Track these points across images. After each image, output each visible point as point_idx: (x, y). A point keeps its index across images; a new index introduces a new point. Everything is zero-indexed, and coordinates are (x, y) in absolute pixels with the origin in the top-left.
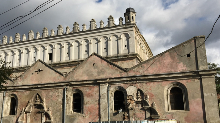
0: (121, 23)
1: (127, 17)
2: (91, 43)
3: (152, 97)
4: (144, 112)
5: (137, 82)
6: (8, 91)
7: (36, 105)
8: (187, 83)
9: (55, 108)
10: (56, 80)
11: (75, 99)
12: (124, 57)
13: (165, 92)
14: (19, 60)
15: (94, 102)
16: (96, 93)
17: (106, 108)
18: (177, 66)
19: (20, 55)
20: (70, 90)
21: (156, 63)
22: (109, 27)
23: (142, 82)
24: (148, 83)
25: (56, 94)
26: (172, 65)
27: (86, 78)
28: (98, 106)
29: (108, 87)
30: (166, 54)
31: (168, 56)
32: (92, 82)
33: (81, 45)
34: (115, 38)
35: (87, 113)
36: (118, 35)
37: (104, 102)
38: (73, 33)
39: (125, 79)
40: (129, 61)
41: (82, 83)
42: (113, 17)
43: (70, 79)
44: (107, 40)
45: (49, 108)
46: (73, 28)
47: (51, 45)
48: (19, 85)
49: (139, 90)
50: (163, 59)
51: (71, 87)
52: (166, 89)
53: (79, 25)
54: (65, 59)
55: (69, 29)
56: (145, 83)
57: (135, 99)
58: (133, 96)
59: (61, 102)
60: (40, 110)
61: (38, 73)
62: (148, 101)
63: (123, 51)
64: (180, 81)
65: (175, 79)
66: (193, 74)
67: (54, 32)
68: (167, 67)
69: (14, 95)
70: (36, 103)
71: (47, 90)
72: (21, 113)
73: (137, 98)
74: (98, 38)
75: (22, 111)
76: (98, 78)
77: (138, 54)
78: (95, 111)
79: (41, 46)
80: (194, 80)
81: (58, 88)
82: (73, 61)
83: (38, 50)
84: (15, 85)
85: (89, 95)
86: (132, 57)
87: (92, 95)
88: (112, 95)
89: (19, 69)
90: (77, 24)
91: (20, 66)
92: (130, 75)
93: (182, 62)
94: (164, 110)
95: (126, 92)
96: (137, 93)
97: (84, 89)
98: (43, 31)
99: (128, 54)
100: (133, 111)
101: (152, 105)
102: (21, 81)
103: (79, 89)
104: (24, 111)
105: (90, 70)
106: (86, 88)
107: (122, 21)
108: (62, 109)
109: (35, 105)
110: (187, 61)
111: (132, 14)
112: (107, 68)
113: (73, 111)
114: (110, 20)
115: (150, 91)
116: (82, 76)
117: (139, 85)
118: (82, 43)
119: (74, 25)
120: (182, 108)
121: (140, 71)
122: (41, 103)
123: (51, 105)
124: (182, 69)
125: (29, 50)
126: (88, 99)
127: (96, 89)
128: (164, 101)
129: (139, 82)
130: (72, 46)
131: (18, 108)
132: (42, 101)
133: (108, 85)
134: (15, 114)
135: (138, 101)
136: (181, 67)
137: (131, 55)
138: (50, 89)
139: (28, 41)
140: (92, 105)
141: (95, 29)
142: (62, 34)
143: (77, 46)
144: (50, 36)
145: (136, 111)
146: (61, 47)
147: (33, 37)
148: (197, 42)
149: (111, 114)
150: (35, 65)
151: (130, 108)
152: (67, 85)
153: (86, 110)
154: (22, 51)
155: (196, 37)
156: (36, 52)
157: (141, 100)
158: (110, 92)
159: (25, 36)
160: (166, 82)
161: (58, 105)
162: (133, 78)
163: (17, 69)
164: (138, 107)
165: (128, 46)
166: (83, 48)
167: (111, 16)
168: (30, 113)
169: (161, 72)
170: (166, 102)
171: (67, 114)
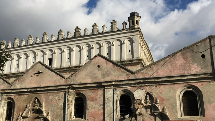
0: (125, 27)
1: (131, 21)
2: (93, 48)
3: (162, 101)
4: (154, 118)
5: (146, 85)
6: (5, 95)
7: (35, 110)
8: (202, 86)
9: (55, 112)
10: (56, 83)
11: (77, 104)
12: (128, 63)
13: (177, 95)
14: (18, 65)
15: (98, 106)
16: (100, 97)
17: (112, 113)
18: (190, 67)
19: (18, 60)
20: (72, 94)
21: (167, 64)
22: (112, 31)
23: (151, 85)
24: (158, 87)
25: (57, 98)
26: (185, 66)
27: (89, 81)
28: (102, 111)
29: (113, 90)
30: (178, 54)
31: (181, 57)
32: (96, 85)
33: (83, 49)
34: (119, 43)
35: (90, 119)
36: (122, 39)
37: (109, 106)
38: (75, 37)
39: (132, 82)
40: (133, 66)
41: (85, 86)
42: (116, 22)
43: (72, 81)
44: (110, 45)
45: (48, 113)
46: (75, 33)
47: (51, 50)
48: (17, 88)
49: (148, 93)
50: (175, 60)
51: (73, 91)
52: (178, 92)
53: (80, 30)
54: (65, 64)
55: (70, 34)
56: (154, 86)
57: (143, 104)
58: (141, 100)
59: (62, 106)
60: (39, 115)
61: (37, 76)
62: (158, 106)
63: (126, 56)
64: (194, 84)
65: (188, 82)
66: (208, 76)
67: (54, 37)
68: (179, 69)
69: (11, 99)
70: (35, 108)
71: (46, 94)
72: (18, 118)
73: (146, 103)
74: (101, 42)
75: (19, 116)
76: (102, 80)
77: (142, 59)
78: (98, 116)
79: (41, 51)
80: (210, 83)
81: (58, 91)
82: (74, 66)
83: (37, 55)
84: (12, 88)
85: (93, 99)
86: (137, 63)
87: (96, 100)
88: (118, 99)
89: (17, 74)
90: (79, 29)
91: (18, 71)
92: (137, 78)
93: (196, 63)
94: (176, 116)
95: (134, 96)
96: (146, 97)
97: (87, 92)
98: (43, 35)
99: (133, 59)
100: (141, 116)
101: (163, 109)
102: (19, 84)
103: (82, 92)
104: (21, 116)
105: (93, 72)
106: (89, 91)
107: (126, 25)
108: (62, 114)
109: (33, 110)
110: (202, 62)
111: (136, 18)
112: (112, 70)
113: (74, 117)
114: (113, 24)
115: (160, 95)
116: (85, 79)
117: (148, 89)
118: (83, 48)
119: (75, 29)
120: (197, 114)
121: (149, 73)
122: (40, 108)
123: (51, 109)
124: (197, 70)
125: (28, 55)
126: (91, 103)
127: (100, 92)
128: (176, 106)
129: (148, 85)
130: (73, 50)
131: (15, 113)
132: (41, 105)
133: (114, 88)
134: (12, 119)
135: (147, 106)
136: (195, 69)
137: (135, 60)
138: (50, 93)
139: (28, 45)
140: (96, 110)
141: (97, 33)
142: (62, 39)
143: (79, 51)
144: (50, 41)
145: (144, 117)
146: (62, 52)
147: (33, 42)
148: (212, 41)
149: (117, 120)
150: (34, 67)
151: (138, 114)
152: (68, 89)
153: (89, 115)
154: (20, 56)
155: (211, 36)
156: (35, 57)
157: (150, 105)
158: (115, 96)
159: (24, 40)
160: (178, 85)
161: (58, 110)
162: (142, 81)
163: (15, 75)
164: (147, 112)
165: (132, 51)
166: (85, 53)
167: (114, 20)
168: (27, 118)
169: (173, 74)
170: (178, 107)
171: (68, 120)
